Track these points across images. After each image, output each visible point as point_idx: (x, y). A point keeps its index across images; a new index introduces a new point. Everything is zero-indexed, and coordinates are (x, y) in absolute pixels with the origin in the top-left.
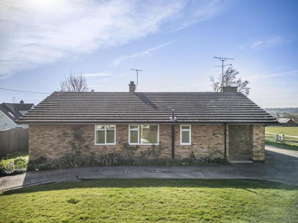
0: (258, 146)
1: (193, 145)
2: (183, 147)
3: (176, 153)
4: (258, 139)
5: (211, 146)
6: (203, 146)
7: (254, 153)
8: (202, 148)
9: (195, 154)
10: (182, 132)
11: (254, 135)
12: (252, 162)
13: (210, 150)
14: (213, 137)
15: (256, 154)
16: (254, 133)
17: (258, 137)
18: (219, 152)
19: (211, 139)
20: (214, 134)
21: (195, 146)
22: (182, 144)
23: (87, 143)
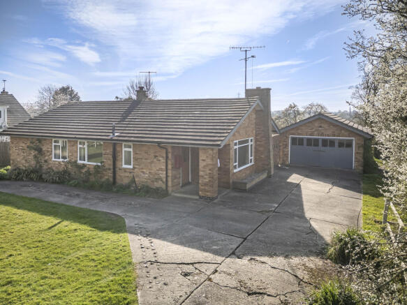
0: (206, 177)
1: (134, 168)
2: (125, 170)
3: (118, 177)
4: (204, 167)
5: (152, 171)
6: (144, 170)
7: (200, 185)
8: (143, 172)
9: (136, 180)
10: (125, 151)
11: (200, 161)
12: (197, 197)
13: (151, 176)
14: (155, 160)
15: (203, 187)
16: (201, 158)
17: (205, 163)
18: (161, 179)
19: (152, 162)
20: (156, 156)
21: (136, 170)
22: (124, 166)
23: (47, 158)
